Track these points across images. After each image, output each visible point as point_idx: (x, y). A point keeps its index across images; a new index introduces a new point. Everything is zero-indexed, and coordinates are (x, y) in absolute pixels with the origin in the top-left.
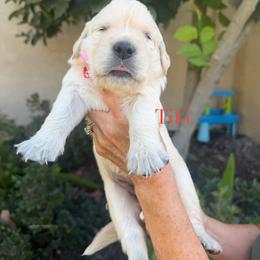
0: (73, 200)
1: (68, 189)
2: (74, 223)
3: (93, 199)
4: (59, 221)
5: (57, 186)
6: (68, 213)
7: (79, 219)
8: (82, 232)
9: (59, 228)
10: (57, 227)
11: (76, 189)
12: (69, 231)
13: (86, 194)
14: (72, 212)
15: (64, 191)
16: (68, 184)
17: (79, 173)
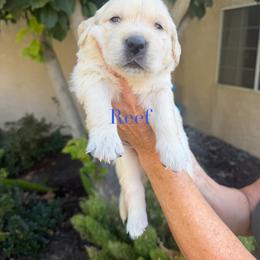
0: (24, 205)
1: (18, 193)
2: (27, 228)
3: (45, 201)
4: (10, 227)
5: (6, 192)
6: (19, 217)
7: (31, 223)
8: (36, 236)
9: (11, 235)
10: (8, 233)
11: (26, 194)
12: (21, 237)
13: (38, 197)
14: (24, 217)
15: (13, 196)
16: (17, 189)
17: (28, 177)
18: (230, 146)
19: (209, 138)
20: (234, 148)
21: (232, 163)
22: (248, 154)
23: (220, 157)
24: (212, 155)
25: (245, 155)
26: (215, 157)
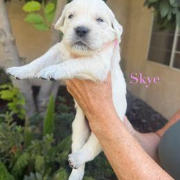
18: (150, 108)
19: (137, 100)
20: (153, 110)
21: (144, 121)
22: (161, 116)
23: (137, 115)
24: (131, 113)
25: (158, 116)
26: (134, 114)
